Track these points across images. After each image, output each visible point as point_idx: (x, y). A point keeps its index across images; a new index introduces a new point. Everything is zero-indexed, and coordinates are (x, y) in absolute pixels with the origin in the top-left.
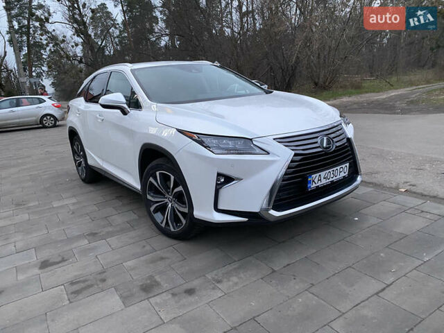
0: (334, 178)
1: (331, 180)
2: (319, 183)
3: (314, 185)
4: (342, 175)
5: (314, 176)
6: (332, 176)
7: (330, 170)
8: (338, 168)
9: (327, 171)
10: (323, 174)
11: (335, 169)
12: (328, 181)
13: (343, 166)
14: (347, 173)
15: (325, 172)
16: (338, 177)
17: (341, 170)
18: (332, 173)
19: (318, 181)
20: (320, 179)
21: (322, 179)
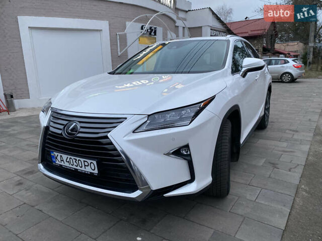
0: (78, 168)
1: (74, 167)
2: (62, 163)
3: (57, 162)
4: (88, 170)
5: (56, 154)
6: (75, 164)
7: (73, 157)
8: (82, 160)
9: (69, 157)
10: (65, 157)
11: (78, 159)
12: (71, 166)
13: (89, 161)
14: (96, 171)
16: (83, 169)
17: (86, 164)
18: (74, 161)
19: (61, 160)
20: (63, 161)
21: (65, 161)
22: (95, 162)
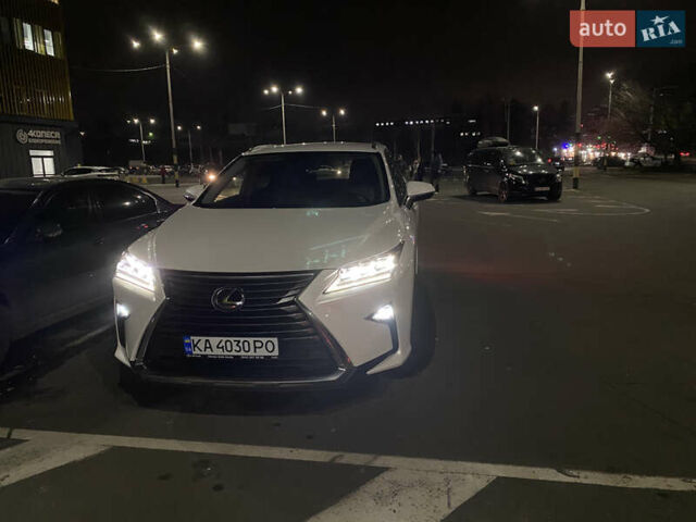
0: (242, 353)
1: (234, 353)
2: (208, 352)
3: (197, 352)
4: (262, 353)
5: (196, 339)
6: (235, 348)
7: (232, 339)
8: (251, 340)
9: (225, 339)
10: (214, 341)
11: (242, 339)
12: (226, 353)
13: (264, 340)
14: (276, 353)
15: (218, 339)
16: (252, 353)
17: (259, 344)
18: (235, 344)
19: (206, 348)
20: (210, 347)
21: (214, 347)
22: (275, 340)
